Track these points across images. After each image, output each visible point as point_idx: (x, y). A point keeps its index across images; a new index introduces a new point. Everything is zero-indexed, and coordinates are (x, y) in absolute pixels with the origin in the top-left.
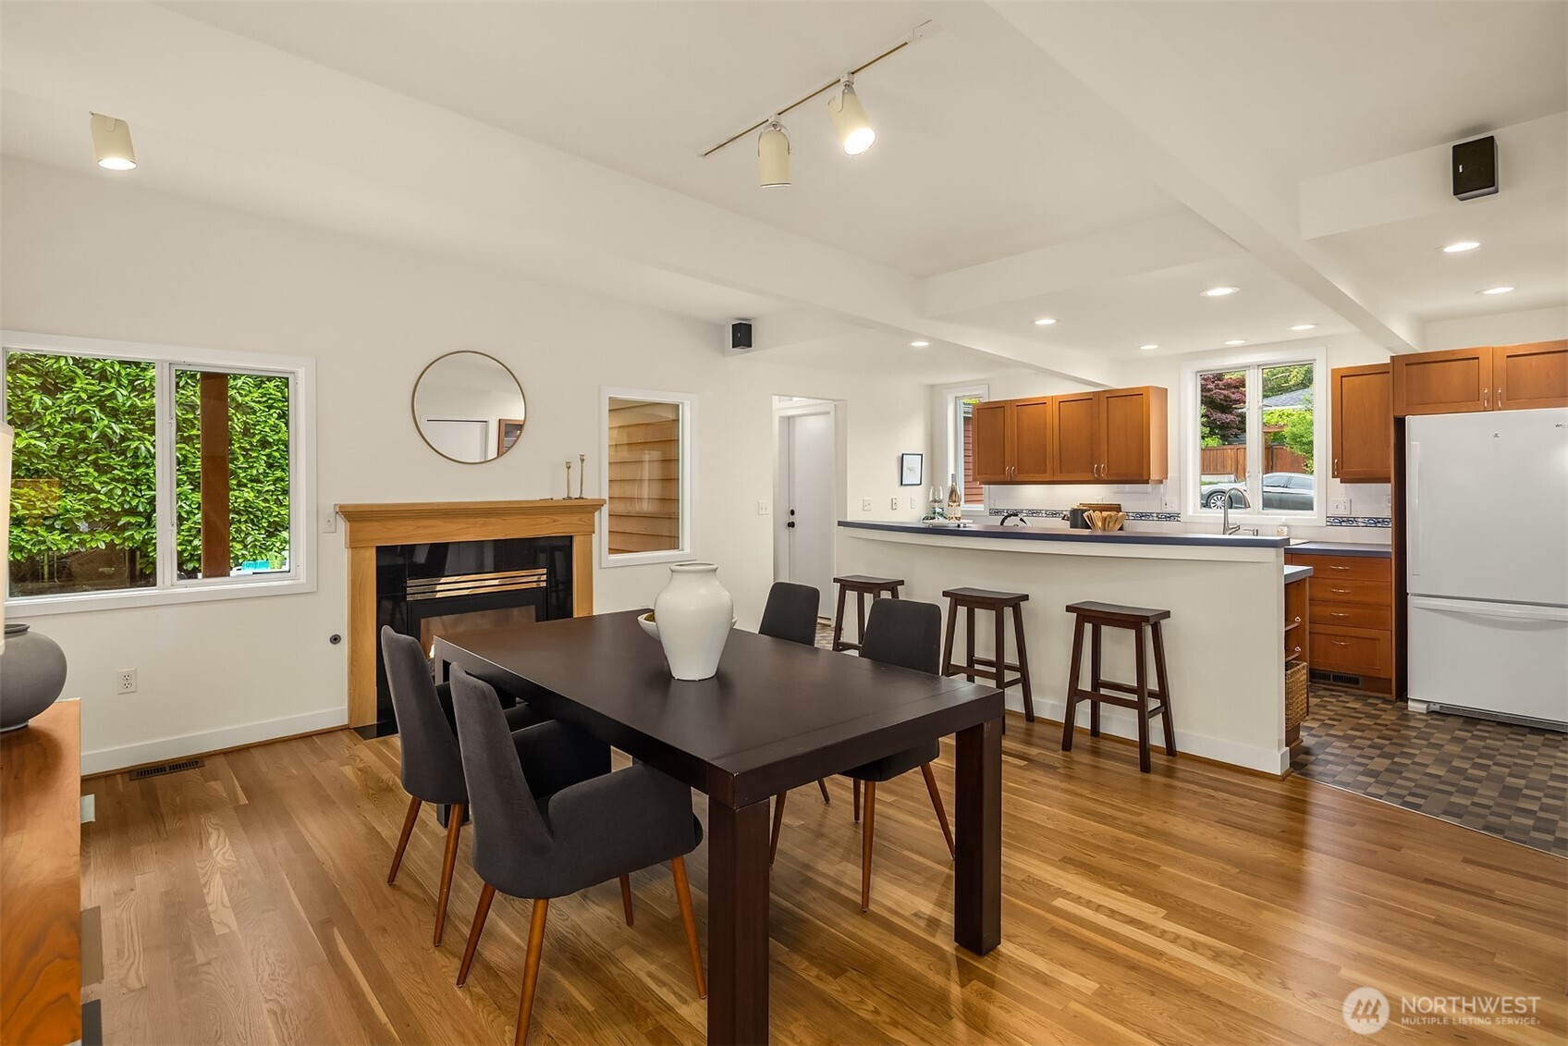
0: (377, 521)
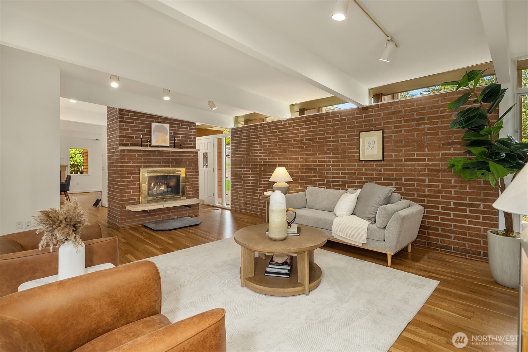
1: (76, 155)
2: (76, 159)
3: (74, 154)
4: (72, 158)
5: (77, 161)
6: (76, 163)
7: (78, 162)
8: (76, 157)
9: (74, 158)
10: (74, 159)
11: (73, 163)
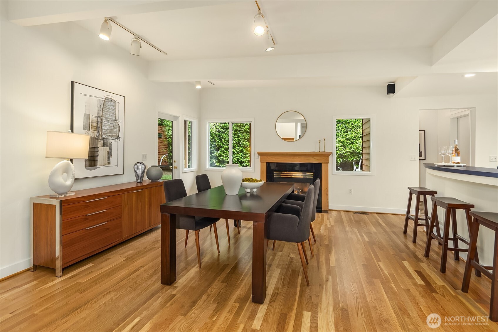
0: (266, 156)
1: (356, 139)
2: (357, 145)
3: (355, 138)
4: (352, 143)
5: (357, 147)
6: (356, 150)
7: (359, 149)
8: (356, 142)
9: (354, 143)
10: (355, 145)
11: (353, 150)
